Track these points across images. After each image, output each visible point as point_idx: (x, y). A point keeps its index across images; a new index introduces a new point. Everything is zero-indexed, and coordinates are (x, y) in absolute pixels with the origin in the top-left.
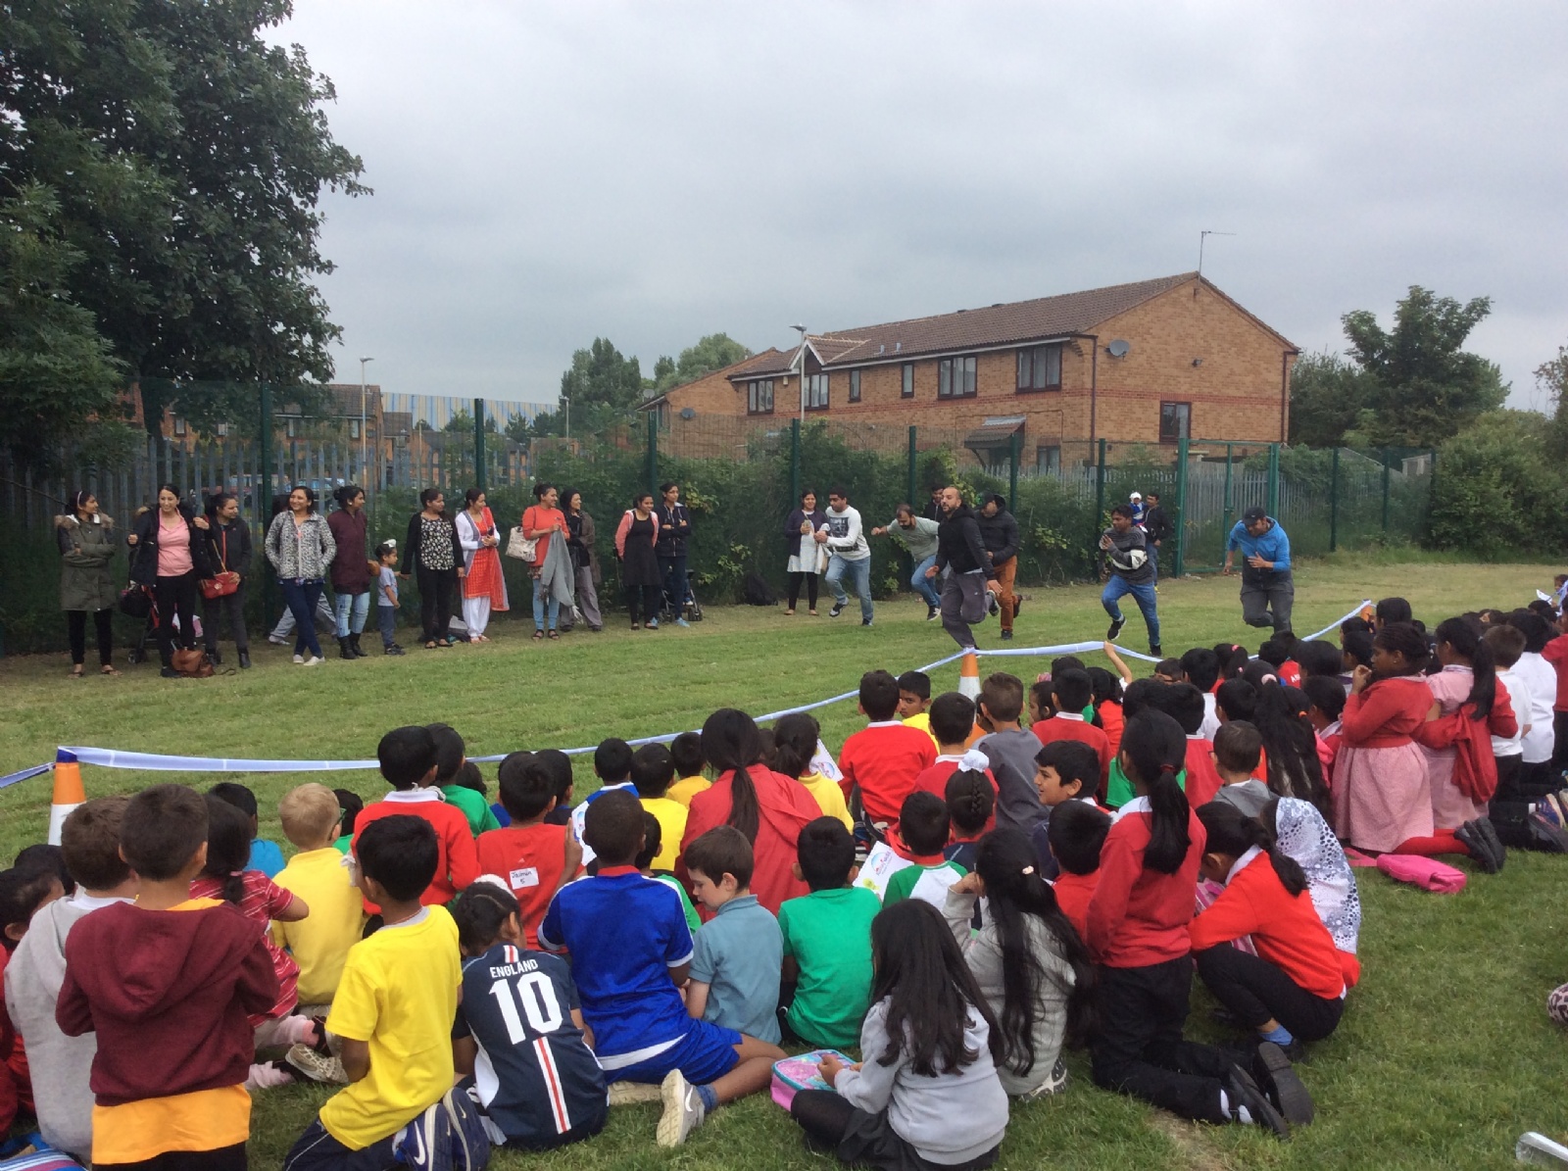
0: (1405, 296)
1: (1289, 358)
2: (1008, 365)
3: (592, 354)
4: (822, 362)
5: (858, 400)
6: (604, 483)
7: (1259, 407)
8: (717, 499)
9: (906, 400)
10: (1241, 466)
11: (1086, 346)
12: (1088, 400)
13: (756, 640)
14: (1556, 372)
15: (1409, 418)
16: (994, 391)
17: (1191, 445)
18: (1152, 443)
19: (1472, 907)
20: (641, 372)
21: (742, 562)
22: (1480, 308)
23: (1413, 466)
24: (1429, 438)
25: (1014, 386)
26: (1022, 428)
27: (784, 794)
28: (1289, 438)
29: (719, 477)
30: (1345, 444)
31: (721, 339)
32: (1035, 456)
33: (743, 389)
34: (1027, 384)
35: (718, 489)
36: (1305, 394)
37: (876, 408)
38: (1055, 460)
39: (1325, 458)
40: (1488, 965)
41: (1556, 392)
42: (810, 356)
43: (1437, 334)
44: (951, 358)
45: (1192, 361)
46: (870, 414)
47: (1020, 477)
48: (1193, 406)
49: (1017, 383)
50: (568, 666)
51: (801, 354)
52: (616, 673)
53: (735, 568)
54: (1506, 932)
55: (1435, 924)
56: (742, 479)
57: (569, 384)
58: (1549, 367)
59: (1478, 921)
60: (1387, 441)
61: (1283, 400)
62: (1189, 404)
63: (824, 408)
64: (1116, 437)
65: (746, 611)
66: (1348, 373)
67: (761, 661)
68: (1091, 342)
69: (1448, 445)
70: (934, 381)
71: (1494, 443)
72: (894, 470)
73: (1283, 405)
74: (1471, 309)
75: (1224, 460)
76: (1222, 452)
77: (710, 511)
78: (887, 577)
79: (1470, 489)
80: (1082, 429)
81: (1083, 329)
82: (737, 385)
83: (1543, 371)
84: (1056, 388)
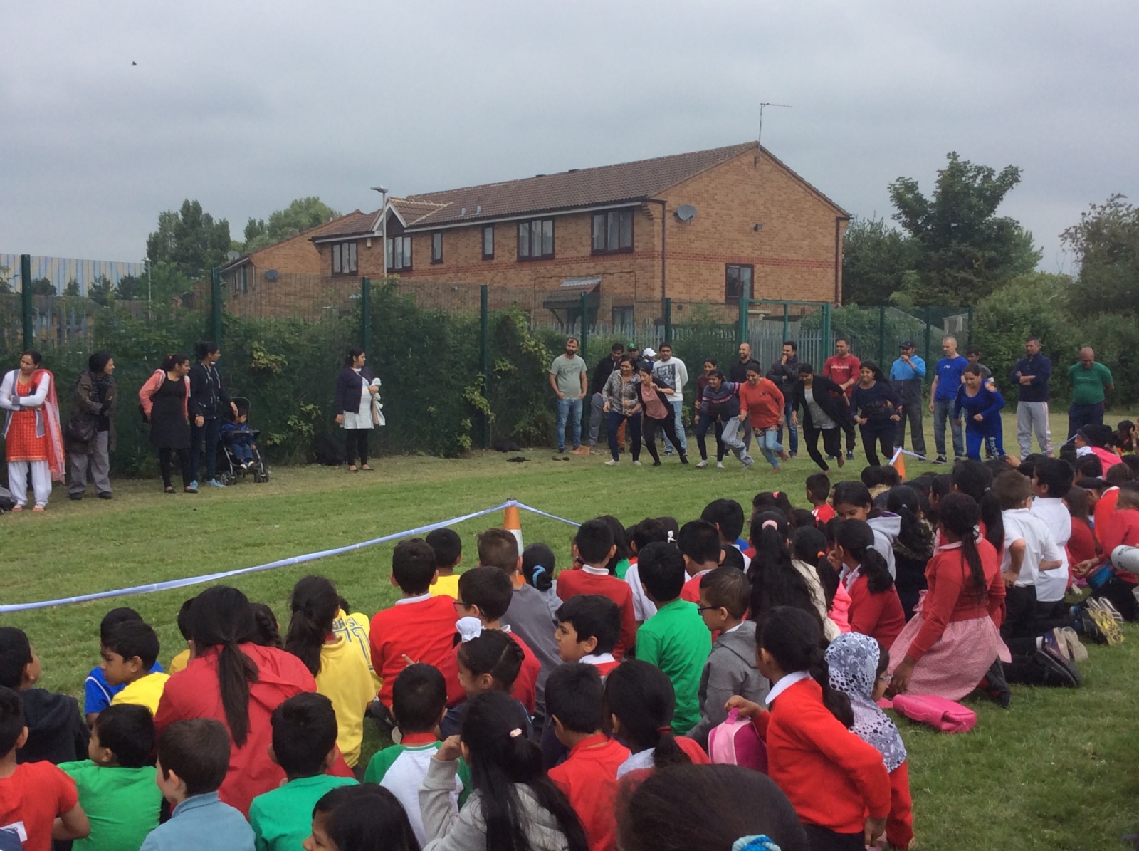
0: (945, 164)
1: (842, 224)
2: (583, 228)
3: (180, 217)
4: (405, 225)
5: (440, 261)
6: (166, 342)
7: (815, 269)
8: (286, 359)
9: (486, 263)
10: (799, 324)
11: (655, 210)
12: (658, 262)
13: (321, 500)
14: (1079, 236)
15: (949, 279)
16: (571, 254)
17: (752, 305)
18: (717, 304)
19: (980, 746)
20: (231, 234)
21: (312, 422)
22: (1011, 177)
23: (954, 323)
24: (967, 299)
25: (590, 249)
26: (597, 288)
27: (268, 664)
28: (843, 299)
29: (287, 336)
30: (893, 304)
31: (312, 202)
32: (610, 314)
33: (327, 251)
34: (602, 247)
35: (288, 349)
36: (856, 258)
37: (459, 270)
38: (629, 319)
39: (873, 317)
40: (991, 806)
41: (1079, 254)
42: (392, 219)
43: (974, 200)
44: (530, 221)
45: (754, 226)
46: (452, 275)
47: (591, 335)
48: (755, 268)
49: (592, 247)
50: (114, 532)
51: (383, 217)
52: (166, 537)
53: (305, 428)
54: (1010, 771)
55: (944, 766)
56: (313, 338)
57: (155, 246)
58: (1073, 231)
59: (984, 761)
60: (931, 301)
61: (837, 262)
62: (752, 267)
63: (407, 271)
64: (685, 297)
65: (315, 471)
66: (894, 237)
67: (322, 521)
68: (660, 206)
69: (983, 304)
70: (513, 244)
71: (1024, 301)
72: (467, 329)
73: (837, 269)
74: (1004, 175)
75: (781, 319)
76: (780, 312)
77: (278, 370)
78: (460, 435)
79: (1003, 345)
80: (653, 290)
81: (652, 194)
82: (321, 247)
83: (1068, 235)
84: (629, 251)
